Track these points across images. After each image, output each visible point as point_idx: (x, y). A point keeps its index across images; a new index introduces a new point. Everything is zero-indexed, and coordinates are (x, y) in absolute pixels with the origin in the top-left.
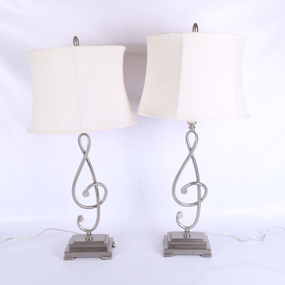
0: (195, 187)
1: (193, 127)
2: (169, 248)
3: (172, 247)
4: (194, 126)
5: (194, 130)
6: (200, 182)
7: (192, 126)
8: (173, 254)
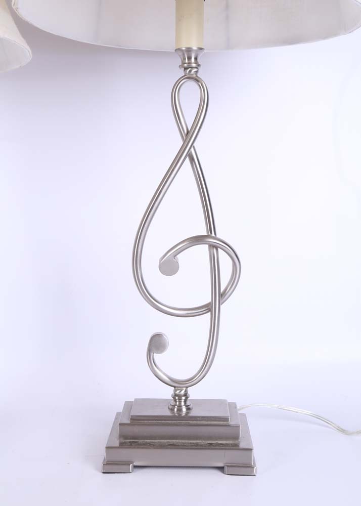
0: (202, 250)
1: (193, 60)
2: (122, 445)
3: (130, 442)
4: (196, 59)
5: (197, 72)
6: (218, 236)
7: (189, 58)
8: (132, 462)
